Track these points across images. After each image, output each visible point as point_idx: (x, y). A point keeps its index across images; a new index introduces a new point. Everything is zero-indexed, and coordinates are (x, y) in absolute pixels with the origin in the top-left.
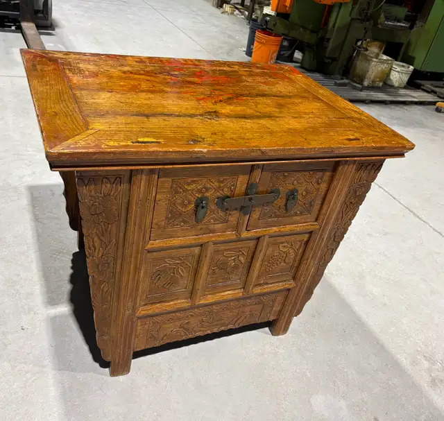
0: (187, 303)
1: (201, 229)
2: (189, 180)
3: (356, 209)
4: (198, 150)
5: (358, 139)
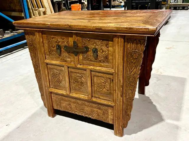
0: (65, 93)
1: (62, 59)
2: (52, 36)
3: (137, 67)
4: (47, 23)
5: (122, 25)
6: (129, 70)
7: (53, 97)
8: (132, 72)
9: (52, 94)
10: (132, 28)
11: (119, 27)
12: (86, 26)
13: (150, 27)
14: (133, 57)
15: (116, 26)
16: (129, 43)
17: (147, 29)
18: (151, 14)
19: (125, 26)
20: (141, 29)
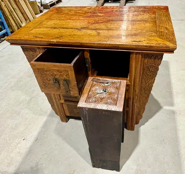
3: (153, 78)
4: (53, 41)
5: (140, 41)
6: (145, 81)
7: (64, 107)
8: (147, 83)
9: (63, 104)
10: (152, 46)
11: (138, 45)
12: (101, 44)
13: (171, 45)
14: (149, 70)
15: (135, 43)
16: (146, 59)
17: (168, 47)
18: (153, 16)
19: (145, 45)
20: (162, 47)
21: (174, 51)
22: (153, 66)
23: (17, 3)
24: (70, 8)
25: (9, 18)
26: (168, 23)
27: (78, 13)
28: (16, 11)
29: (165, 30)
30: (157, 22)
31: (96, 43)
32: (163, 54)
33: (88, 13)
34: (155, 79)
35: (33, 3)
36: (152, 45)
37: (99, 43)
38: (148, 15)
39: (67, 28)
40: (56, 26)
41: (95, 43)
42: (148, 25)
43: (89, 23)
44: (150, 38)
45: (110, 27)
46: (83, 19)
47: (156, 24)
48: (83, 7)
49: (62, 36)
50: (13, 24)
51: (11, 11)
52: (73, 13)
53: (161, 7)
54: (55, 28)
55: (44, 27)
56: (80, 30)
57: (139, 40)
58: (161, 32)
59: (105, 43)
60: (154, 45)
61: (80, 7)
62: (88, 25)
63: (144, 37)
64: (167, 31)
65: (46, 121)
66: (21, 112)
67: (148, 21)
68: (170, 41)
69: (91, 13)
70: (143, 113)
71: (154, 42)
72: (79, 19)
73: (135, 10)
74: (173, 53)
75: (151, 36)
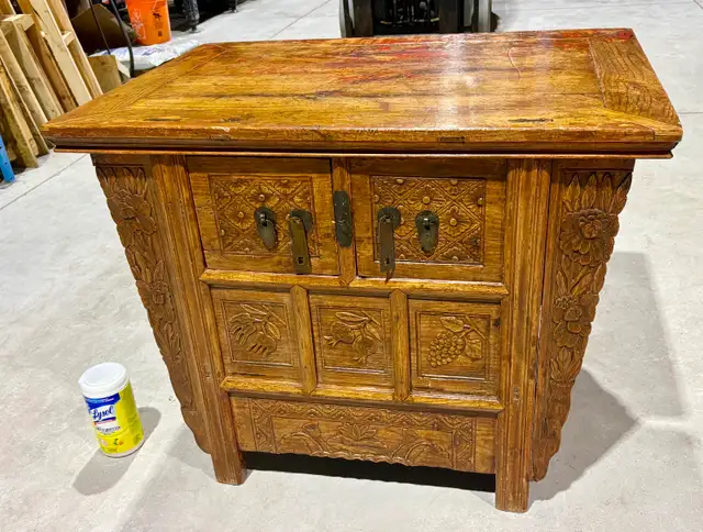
0: (296, 388)
1: (280, 263)
2: (235, 177)
3: (596, 268)
4: (218, 128)
5: (542, 120)
6: (566, 281)
7: (235, 410)
8: (574, 286)
9: (233, 399)
10: (591, 132)
11: (537, 132)
12: (398, 132)
13: (659, 127)
14: (583, 235)
15: (524, 127)
16: (567, 186)
17: (649, 133)
18: (580, 55)
19: (561, 128)
20: (626, 135)
21: (673, 151)
22: (596, 214)
23: (46, 59)
24: (266, 45)
25: (10, 111)
26: (641, 71)
27: (299, 56)
28: (36, 87)
29: (631, 88)
30: (598, 71)
31: (380, 129)
32: (633, 161)
33: (337, 54)
34: (604, 271)
35: (103, 63)
36: (589, 128)
37: (391, 132)
38: (562, 53)
39: (267, 96)
40: (223, 90)
41: (377, 131)
42: (563, 78)
43: (346, 80)
44: (580, 110)
45: (424, 88)
46: (320, 70)
47: (595, 77)
48: (313, 41)
49: (249, 116)
50: (23, 132)
51: (19, 86)
52: (278, 56)
53: (608, 32)
54: (220, 96)
55: (177, 96)
56: (314, 99)
57: (538, 118)
58: (618, 94)
59: (414, 129)
60: (595, 128)
61: (305, 41)
62: (342, 86)
63: (558, 110)
64: (638, 93)
65: (154, 480)
66: (48, 450)
67: (563, 69)
68: (654, 116)
69: (344, 54)
70: (562, 423)
71: (594, 120)
72: (306, 72)
73: (511, 43)
74: (668, 156)
75: (582, 106)
